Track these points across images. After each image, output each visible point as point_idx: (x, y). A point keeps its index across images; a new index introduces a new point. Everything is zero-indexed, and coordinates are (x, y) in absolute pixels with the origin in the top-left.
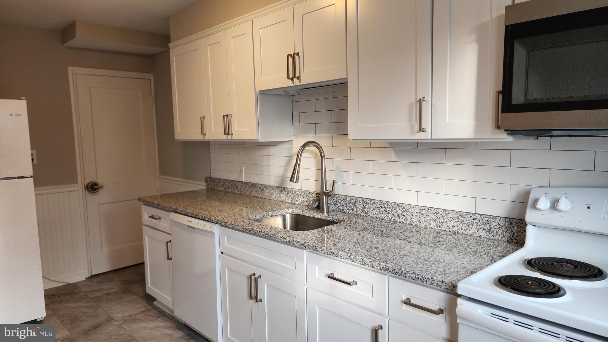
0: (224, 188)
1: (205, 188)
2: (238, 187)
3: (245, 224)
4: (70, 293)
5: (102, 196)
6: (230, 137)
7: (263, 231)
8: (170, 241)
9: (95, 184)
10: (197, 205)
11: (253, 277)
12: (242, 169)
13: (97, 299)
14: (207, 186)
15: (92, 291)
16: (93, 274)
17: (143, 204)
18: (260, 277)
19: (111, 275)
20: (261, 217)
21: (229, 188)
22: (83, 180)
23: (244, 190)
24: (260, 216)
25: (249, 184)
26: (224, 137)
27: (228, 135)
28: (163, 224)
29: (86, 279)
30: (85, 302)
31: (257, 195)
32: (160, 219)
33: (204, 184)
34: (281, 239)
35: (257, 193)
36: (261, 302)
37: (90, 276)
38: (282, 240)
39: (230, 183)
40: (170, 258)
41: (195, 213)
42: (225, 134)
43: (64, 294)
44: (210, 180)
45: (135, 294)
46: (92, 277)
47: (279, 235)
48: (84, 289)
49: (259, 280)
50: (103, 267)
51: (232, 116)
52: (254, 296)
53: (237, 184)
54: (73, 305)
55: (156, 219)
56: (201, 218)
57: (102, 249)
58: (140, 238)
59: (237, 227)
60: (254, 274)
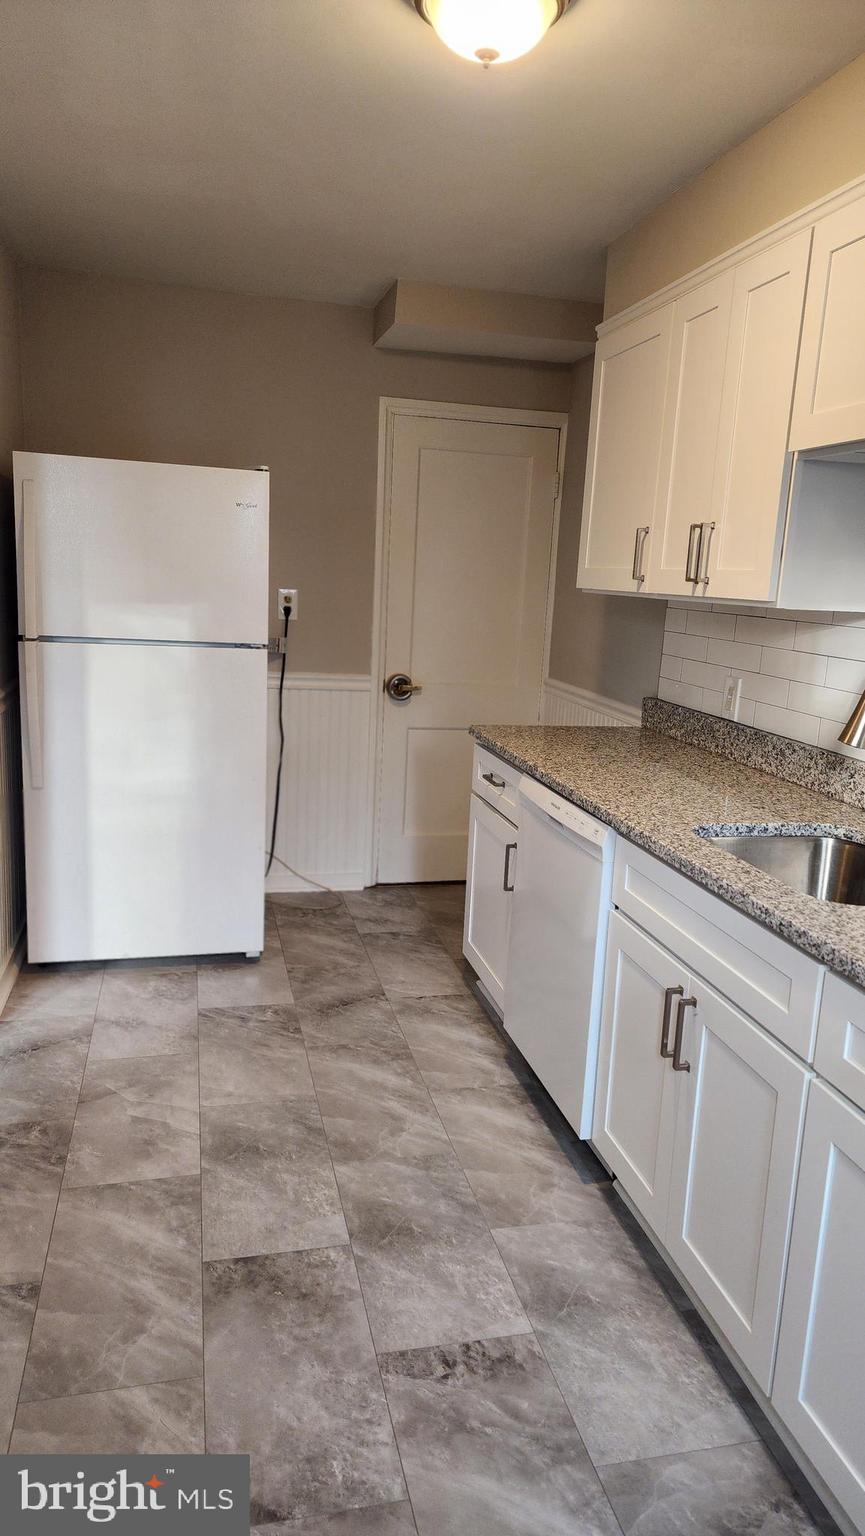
0: (683, 731)
1: (639, 724)
2: (717, 734)
3: (676, 845)
4: (326, 912)
5: (415, 709)
6: (699, 590)
7: (715, 876)
8: (515, 846)
9: (404, 681)
10: (588, 767)
11: (675, 998)
12: (736, 684)
13: (369, 940)
14: (644, 720)
15: (366, 920)
16: (380, 882)
17: (479, 744)
18: (694, 1003)
19: (414, 893)
20: (740, 831)
21: (696, 733)
22: (382, 671)
23: (732, 745)
24: (737, 829)
25: (748, 730)
26: (686, 589)
27: (697, 583)
28: (506, 800)
29: (366, 888)
30: (346, 939)
31: (764, 766)
32: (503, 785)
33: (639, 713)
34: (758, 912)
35: (764, 761)
36: (689, 1071)
37: (374, 884)
38: (760, 916)
39: (699, 720)
40: (509, 886)
41: (571, 786)
42: (688, 579)
43: (315, 911)
44: (653, 706)
45: (446, 951)
46: (378, 887)
47: (755, 900)
48: (354, 911)
49: (688, 1009)
50: (401, 872)
51: (713, 529)
52: (673, 1053)
53: (717, 727)
54: (324, 940)
55: (494, 783)
56: (579, 802)
57: (403, 831)
58: (465, 824)
59: (653, 846)
60: (680, 991)
